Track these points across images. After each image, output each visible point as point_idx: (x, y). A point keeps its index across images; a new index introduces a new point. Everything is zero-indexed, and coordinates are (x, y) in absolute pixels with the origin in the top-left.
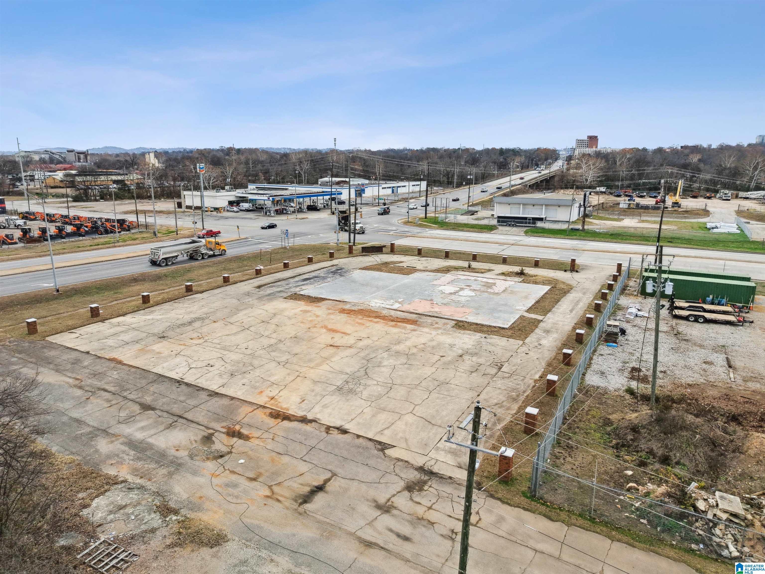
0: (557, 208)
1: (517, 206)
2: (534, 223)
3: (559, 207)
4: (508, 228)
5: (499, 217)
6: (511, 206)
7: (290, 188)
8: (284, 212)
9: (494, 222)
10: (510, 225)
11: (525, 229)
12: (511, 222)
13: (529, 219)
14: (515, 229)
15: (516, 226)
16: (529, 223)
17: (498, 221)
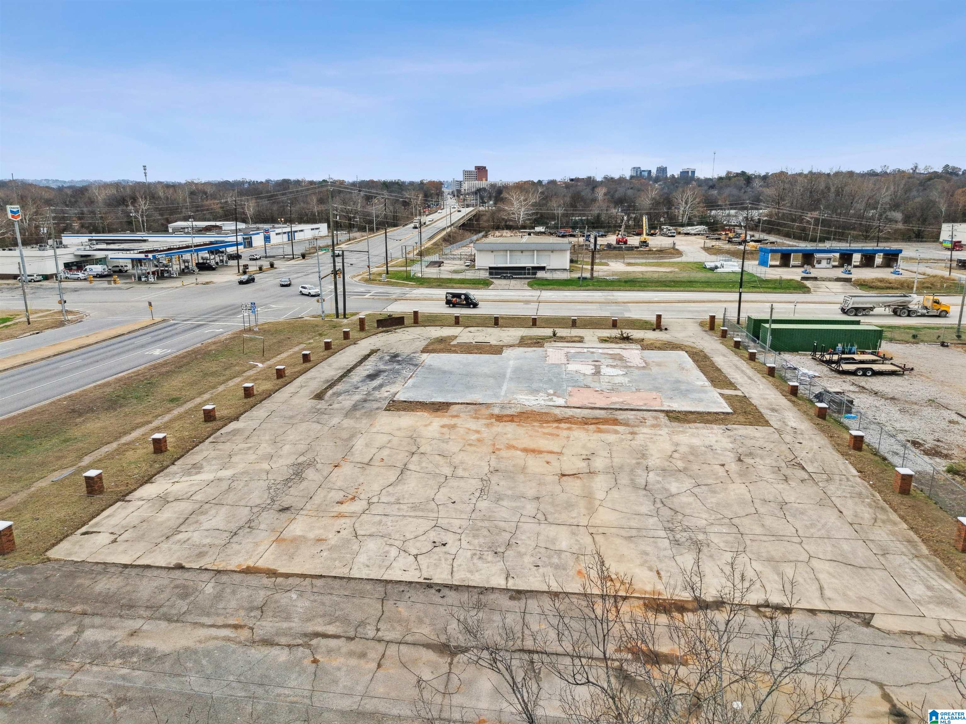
0: (550, 253)
1: (502, 253)
2: (535, 274)
3: (552, 252)
4: (504, 282)
5: (491, 268)
6: (494, 253)
7: (150, 239)
8: (166, 275)
9: (484, 275)
10: (505, 278)
11: (527, 281)
12: (507, 273)
13: (529, 269)
14: (513, 282)
15: (513, 278)
16: (529, 274)
17: (491, 274)
